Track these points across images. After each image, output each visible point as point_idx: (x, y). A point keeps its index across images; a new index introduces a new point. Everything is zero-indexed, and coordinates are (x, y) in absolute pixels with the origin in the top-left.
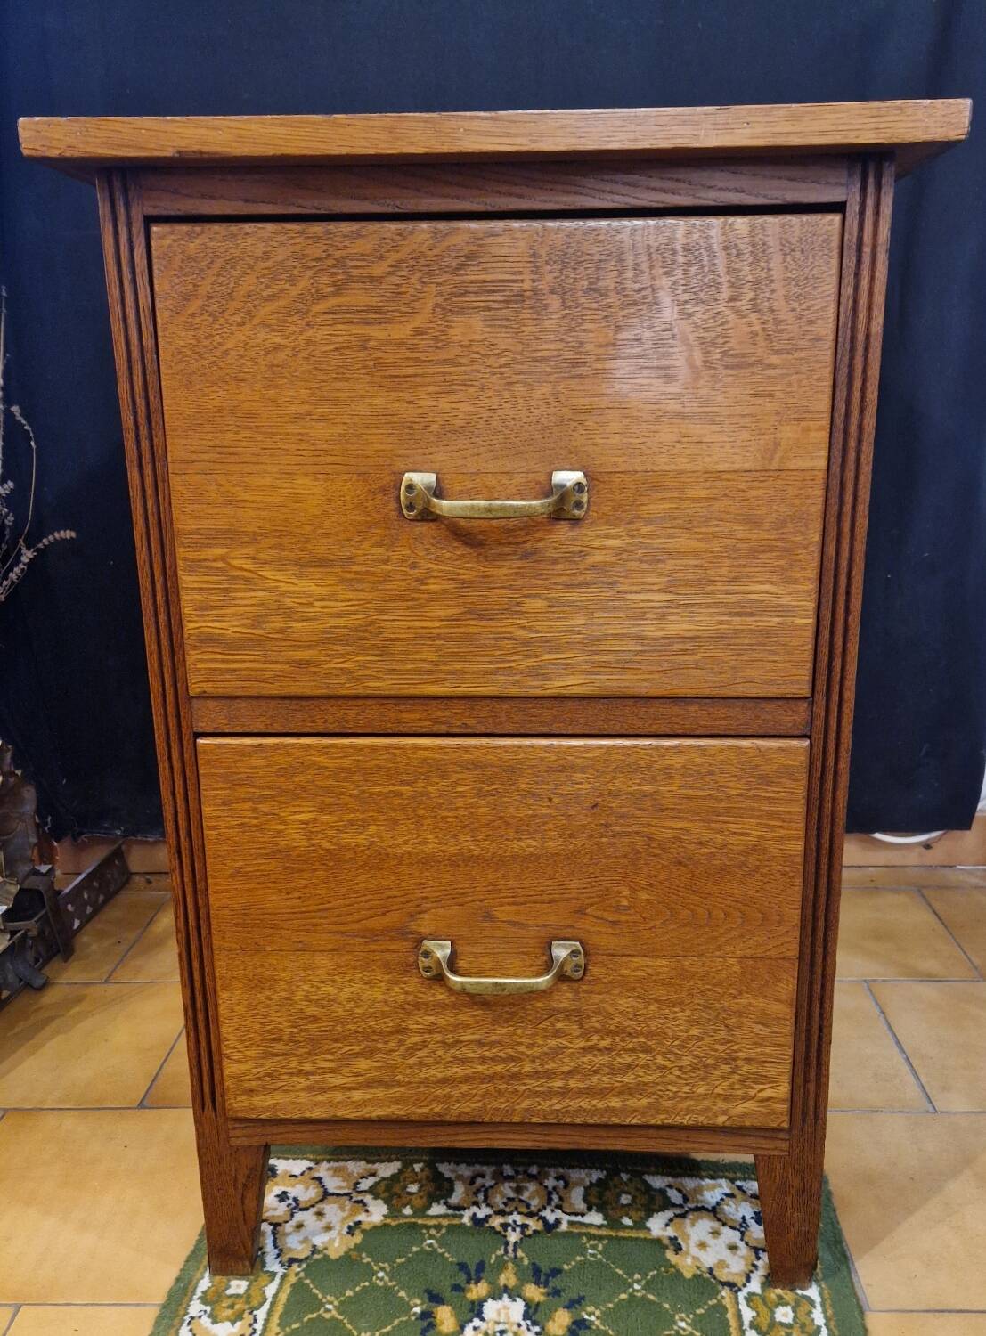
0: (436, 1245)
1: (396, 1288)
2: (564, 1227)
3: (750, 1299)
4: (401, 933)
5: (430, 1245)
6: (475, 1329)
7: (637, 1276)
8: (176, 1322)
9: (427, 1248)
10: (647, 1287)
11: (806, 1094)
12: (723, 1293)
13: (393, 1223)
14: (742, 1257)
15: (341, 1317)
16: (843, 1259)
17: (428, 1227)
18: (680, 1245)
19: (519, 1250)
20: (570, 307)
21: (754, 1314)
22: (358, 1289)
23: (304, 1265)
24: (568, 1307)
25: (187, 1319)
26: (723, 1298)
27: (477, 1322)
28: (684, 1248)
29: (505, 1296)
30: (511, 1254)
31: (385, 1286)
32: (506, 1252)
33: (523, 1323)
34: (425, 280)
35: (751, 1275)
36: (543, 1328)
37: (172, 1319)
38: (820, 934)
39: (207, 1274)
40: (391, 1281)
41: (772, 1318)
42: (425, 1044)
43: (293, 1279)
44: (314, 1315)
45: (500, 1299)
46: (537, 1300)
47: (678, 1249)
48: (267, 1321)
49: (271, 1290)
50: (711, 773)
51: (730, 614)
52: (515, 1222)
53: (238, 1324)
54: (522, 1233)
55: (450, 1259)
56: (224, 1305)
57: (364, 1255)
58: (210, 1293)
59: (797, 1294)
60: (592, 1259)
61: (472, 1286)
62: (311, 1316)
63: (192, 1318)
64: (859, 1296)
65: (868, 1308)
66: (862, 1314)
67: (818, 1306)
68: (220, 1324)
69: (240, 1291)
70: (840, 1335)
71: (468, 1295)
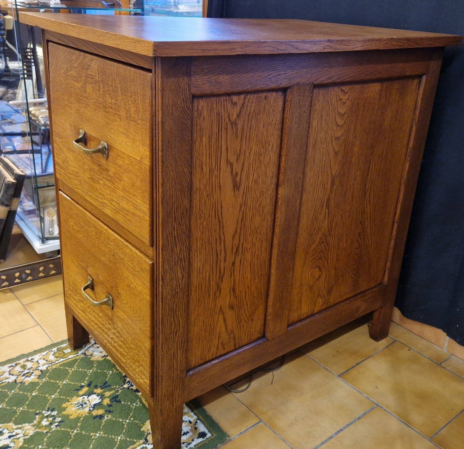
0: (110, 374)
1: (88, 376)
7: (132, 419)
8: (49, 349)
9: (107, 373)
10: (128, 423)
12: (141, 441)
15: (71, 373)
17: (116, 369)
19: (122, 390)
22: (83, 370)
23: (84, 357)
24: (106, 411)
25: (51, 350)
26: (139, 442)
27: (86, 397)
29: (100, 397)
30: (119, 389)
31: (87, 374)
33: (92, 405)
36: (93, 410)
40: (90, 374)
43: (78, 358)
44: (67, 368)
46: (104, 403)
48: (60, 362)
49: (70, 357)
53: (55, 358)
54: (129, 387)
55: (107, 379)
56: (59, 353)
57: (96, 364)
58: (62, 348)
60: (131, 406)
61: (99, 389)
68: (53, 356)
69: (66, 352)
71: (95, 390)
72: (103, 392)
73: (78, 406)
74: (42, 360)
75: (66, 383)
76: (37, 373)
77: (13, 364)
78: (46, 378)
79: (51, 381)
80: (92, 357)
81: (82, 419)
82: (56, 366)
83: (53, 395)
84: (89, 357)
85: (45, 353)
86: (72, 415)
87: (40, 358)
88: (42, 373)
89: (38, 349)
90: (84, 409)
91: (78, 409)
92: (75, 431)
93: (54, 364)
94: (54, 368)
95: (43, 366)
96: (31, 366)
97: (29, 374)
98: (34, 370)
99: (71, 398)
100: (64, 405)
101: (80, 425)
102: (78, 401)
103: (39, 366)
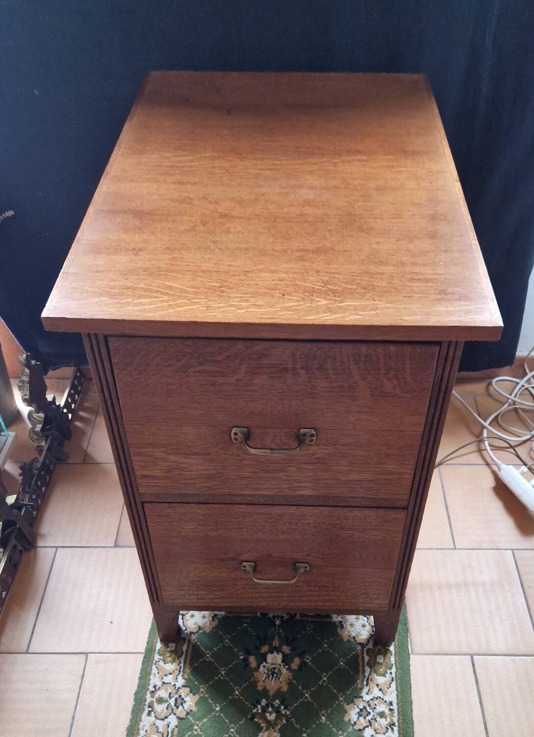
1: (233, 647)
2: (298, 617)
3: (368, 651)
4: (235, 559)
5: (246, 627)
7: (326, 641)
8: (150, 663)
9: (244, 628)
10: (329, 646)
11: (395, 602)
12: (358, 649)
14: (367, 631)
15: (213, 660)
16: (406, 632)
17: (244, 618)
18: (343, 625)
19: (280, 629)
20: (310, 374)
21: (369, 658)
22: (218, 647)
23: (196, 635)
24: (299, 656)
25: (154, 662)
26: (358, 650)
27: (264, 664)
28: (344, 626)
29: (275, 652)
30: (277, 631)
32: (275, 630)
34: (242, 362)
35: (370, 640)
36: (290, 666)
37: (148, 662)
38: (405, 562)
39: (159, 640)
40: (231, 644)
41: (375, 660)
42: (244, 588)
43: (193, 643)
45: (273, 653)
46: (287, 653)
47: (342, 627)
49: (185, 648)
50: (365, 519)
51: (377, 474)
52: (278, 615)
53: (174, 664)
54: (281, 620)
55: (254, 634)
56: (168, 655)
57: (219, 631)
58: (161, 650)
59: (386, 648)
62: (201, 660)
63: (156, 662)
64: (410, 649)
65: (413, 654)
66: (409, 658)
67: (393, 654)
68: (167, 664)
69: (173, 649)
70: (400, 669)
71: (261, 651)
72: (269, 646)
73: (273, 676)
74: (165, 677)
75: (226, 671)
76: (184, 692)
77: (147, 709)
78: (201, 687)
79: (210, 683)
80: (205, 629)
81: (294, 681)
82: (189, 669)
83: (235, 691)
84: (201, 631)
85: (154, 670)
86: (281, 688)
87: (159, 678)
88: (188, 686)
89: (140, 673)
90: (281, 673)
91: (277, 679)
92: (307, 695)
93: (183, 669)
94: (191, 672)
95: (177, 681)
96: (167, 693)
97: (179, 701)
98: (176, 693)
99: (255, 677)
100: (260, 688)
101: (302, 687)
102: (265, 673)
103: (175, 685)
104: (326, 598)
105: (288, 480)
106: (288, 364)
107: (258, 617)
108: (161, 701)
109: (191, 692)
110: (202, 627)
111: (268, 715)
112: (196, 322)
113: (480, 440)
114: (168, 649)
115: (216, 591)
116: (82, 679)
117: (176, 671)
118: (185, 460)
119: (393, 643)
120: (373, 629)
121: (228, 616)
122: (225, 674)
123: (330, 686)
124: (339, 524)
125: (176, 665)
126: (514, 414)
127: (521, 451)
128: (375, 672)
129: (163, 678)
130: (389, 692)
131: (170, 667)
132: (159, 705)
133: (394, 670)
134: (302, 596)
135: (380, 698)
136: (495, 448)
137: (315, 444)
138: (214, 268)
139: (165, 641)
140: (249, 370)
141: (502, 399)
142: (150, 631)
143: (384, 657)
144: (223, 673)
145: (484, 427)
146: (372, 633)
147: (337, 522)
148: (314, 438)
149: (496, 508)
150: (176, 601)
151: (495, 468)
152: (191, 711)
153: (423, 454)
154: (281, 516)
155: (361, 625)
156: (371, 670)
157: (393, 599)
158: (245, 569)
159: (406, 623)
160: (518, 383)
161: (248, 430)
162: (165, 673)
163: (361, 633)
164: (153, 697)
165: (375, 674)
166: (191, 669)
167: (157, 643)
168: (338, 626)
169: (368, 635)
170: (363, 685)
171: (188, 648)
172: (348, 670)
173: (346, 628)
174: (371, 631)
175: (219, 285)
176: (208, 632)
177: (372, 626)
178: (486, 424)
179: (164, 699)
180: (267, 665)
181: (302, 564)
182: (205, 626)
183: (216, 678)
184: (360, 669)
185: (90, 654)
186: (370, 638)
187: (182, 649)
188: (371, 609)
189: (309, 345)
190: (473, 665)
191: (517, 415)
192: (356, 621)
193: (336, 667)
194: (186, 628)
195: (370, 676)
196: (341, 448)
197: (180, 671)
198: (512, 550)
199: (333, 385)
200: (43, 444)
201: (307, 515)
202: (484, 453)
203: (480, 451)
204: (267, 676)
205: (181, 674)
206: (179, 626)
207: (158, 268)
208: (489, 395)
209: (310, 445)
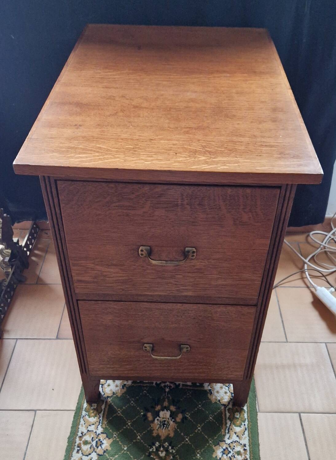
1: (136, 407)
2: (181, 386)
3: (229, 410)
4: (139, 342)
5: (145, 393)
6: (158, 420)
10: (202, 406)
11: (248, 374)
12: (222, 408)
13: (135, 385)
14: (228, 396)
15: (122, 416)
16: (254, 397)
17: (144, 387)
18: (212, 392)
19: (169, 394)
20: (193, 209)
21: (229, 414)
22: (126, 406)
23: (111, 399)
24: (182, 413)
26: (222, 409)
27: (158, 418)
28: (213, 393)
29: (165, 410)
30: (167, 396)
31: (133, 406)
32: (165, 395)
33: (170, 418)
34: (147, 200)
36: (175, 420)
37: (78, 416)
39: (85, 401)
40: (135, 404)
41: (234, 416)
43: (109, 403)
45: (164, 410)
46: (173, 411)
47: (211, 393)
49: (103, 407)
50: (228, 313)
51: (236, 280)
52: (168, 385)
53: (96, 418)
54: (170, 389)
57: (127, 395)
59: (241, 408)
60: (188, 397)
61: (156, 407)
62: (114, 415)
63: (83, 416)
64: (257, 408)
65: (259, 412)
66: (257, 415)
67: (246, 412)
68: (91, 418)
69: (95, 407)
70: (251, 422)
71: (156, 409)
72: (161, 406)
73: (164, 427)
74: (89, 427)
75: (131, 423)
76: (102, 437)
77: (76, 449)
78: (114, 433)
79: (120, 431)
80: (117, 394)
81: (178, 430)
82: (106, 421)
83: (138, 436)
84: (114, 396)
85: (82, 422)
86: (169, 434)
87: (85, 427)
88: (105, 433)
89: (72, 424)
90: (170, 425)
91: (167, 428)
92: (187, 439)
93: (102, 421)
94: (107, 423)
95: (98, 430)
96: (90, 438)
97: (99, 443)
98: (97, 438)
99: (151, 427)
100: (155, 435)
101: (184, 433)
102: (158, 424)
103: (96, 432)
104: (201, 370)
105: (176, 284)
106: (178, 201)
107: (154, 386)
108: (86, 443)
109: (107, 437)
110: (115, 393)
111: (160, 453)
112: (117, 169)
113: (302, 272)
114: (92, 408)
115: (125, 365)
116: (32, 428)
117: (97, 423)
118: (107, 270)
119: (246, 404)
120: (232, 395)
121: (133, 386)
122: (131, 424)
123: (203, 433)
124: (210, 317)
125: (97, 419)
126: (324, 255)
127: (330, 278)
128: (234, 424)
129: (87, 428)
130: (244, 438)
131: (93, 420)
132: (85, 446)
133: (246, 423)
134: (185, 369)
135: (237, 441)
136: (312, 277)
137: (195, 258)
138: (129, 137)
139: (90, 402)
140: (152, 205)
141: (316, 245)
142: (79, 396)
143: (240, 414)
144: (129, 424)
145: (305, 263)
146: (232, 398)
147: (209, 315)
148: (195, 254)
149: (314, 315)
150: (98, 373)
151: (313, 290)
152: (107, 450)
153: (268, 267)
154: (171, 310)
155: (224, 392)
156: (231, 422)
157: (246, 371)
158: (146, 349)
159: (254, 391)
160: (326, 236)
161: (150, 248)
162: (90, 424)
163: (224, 398)
164: (80, 440)
165: (234, 426)
166: (107, 421)
167: (84, 403)
168: (208, 393)
169: (229, 399)
170: (225, 433)
171: (105, 407)
172: (215, 422)
173: (214, 394)
174: (231, 396)
175: (132, 147)
176: (119, 396)
177: (232, 393)
178: (307, 261)
179: (89, 442)
180: (160, 419)
181: (185, 346)
182: (117, 392)
183: (125, 428)
184: (224, 422)
185: (37, 411)
186: (230, 401)
187: (101, 408)
188: (231, 379)
189: (192, 188)
190: (301, 419)
191: (327, 255)
192: (220, 390)
193: (207, 421)
194: (104, 393)
195: (230, 427)
196: (213, 261)
197: (100, 423)
198: (325, 343)
199: (208, 216)
200: (10, 270)
201: (189, 310)
202: (305, 280)
203: (302, 278)
204: (160, 426)
205: (101, 424)
206: (100, 392)
207: (92, 136)
208: (308, 242)
209: (192, 259)
